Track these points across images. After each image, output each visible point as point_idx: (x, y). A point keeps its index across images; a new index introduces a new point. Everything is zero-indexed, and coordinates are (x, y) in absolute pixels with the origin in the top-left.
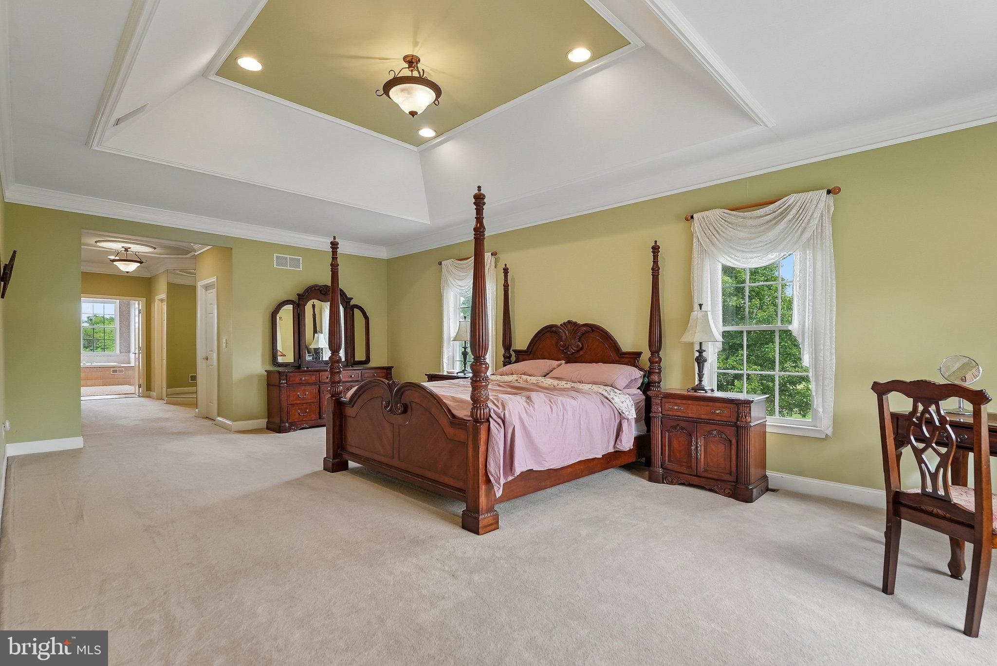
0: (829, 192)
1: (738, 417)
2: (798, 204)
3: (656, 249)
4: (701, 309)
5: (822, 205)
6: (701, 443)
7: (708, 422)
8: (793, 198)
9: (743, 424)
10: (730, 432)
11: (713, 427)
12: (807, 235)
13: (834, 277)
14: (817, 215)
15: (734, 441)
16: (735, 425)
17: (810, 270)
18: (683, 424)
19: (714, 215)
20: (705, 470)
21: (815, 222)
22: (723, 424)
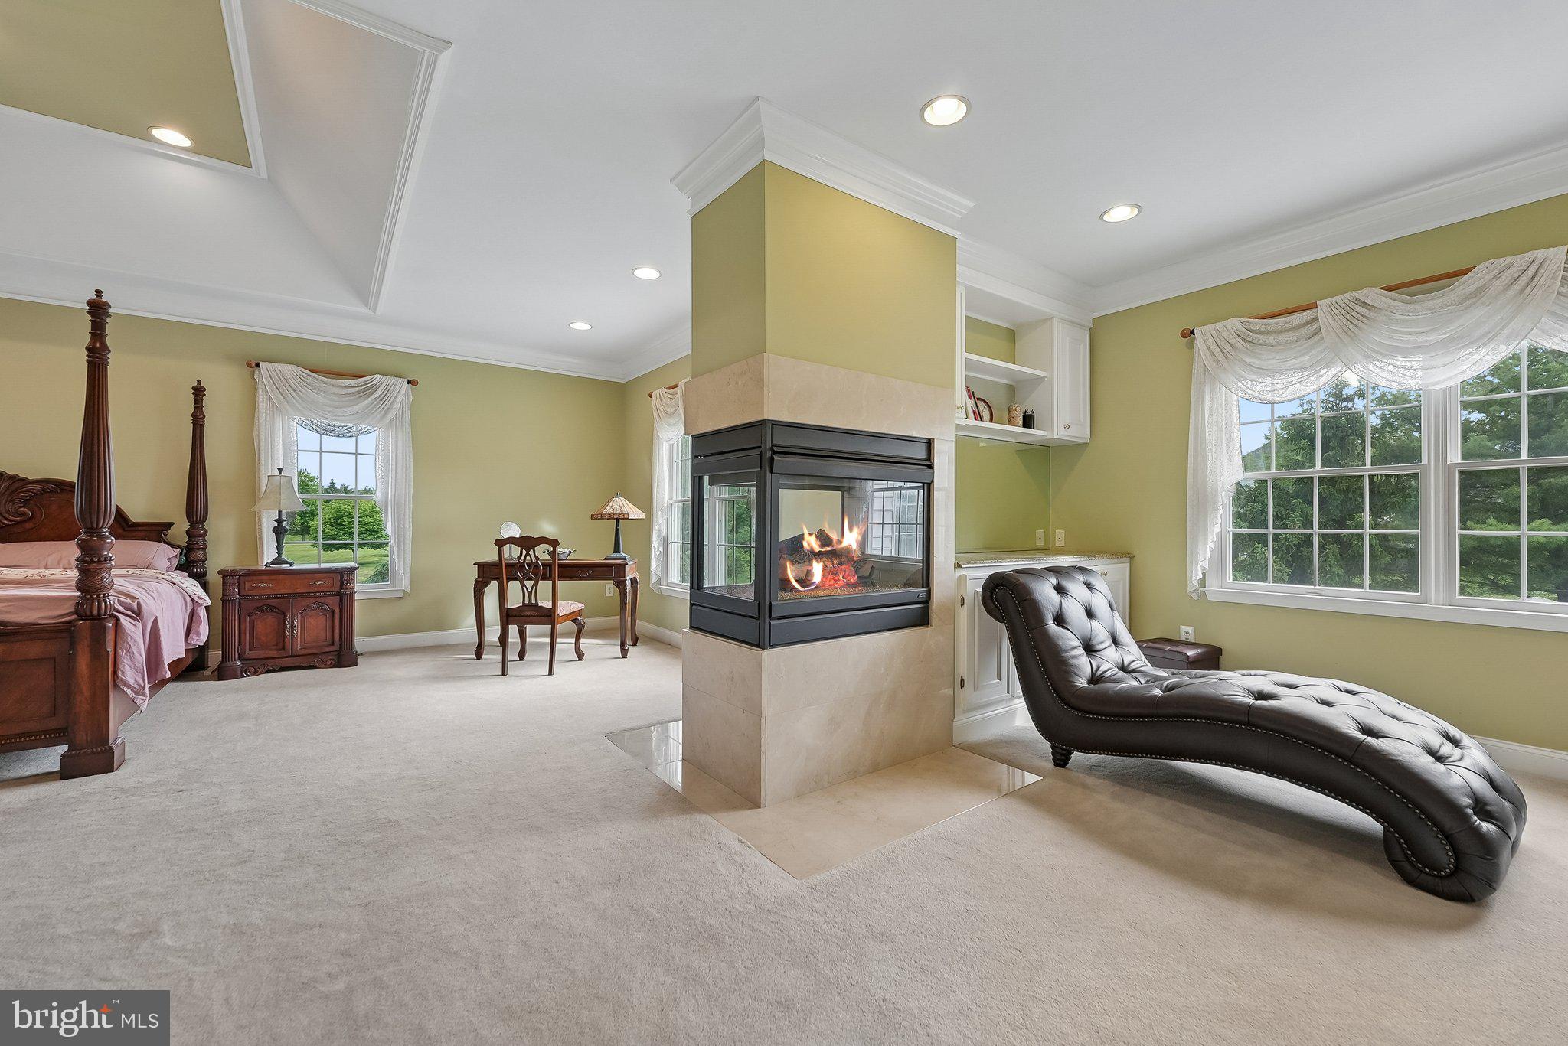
0: (409, 382)
1: (342, 584)
2: (383, 385)
3: (198, 392)
4: (280, 474)
5: (403, 392)
6: (298, 619)
7: (305, 596)
8: (378, 378)
9: (347, 591)
10: (333, 602)
11: (311, 600)
12: (390, 416)
13: (411, 456)
14: (399, 399)
15: (337, 610)
16: (339, 593)
17: (391, 448)
18: (273, 602)
19: (289, 371)
20: (302, 648)
21: (397, 406)
22: (325, 594)
